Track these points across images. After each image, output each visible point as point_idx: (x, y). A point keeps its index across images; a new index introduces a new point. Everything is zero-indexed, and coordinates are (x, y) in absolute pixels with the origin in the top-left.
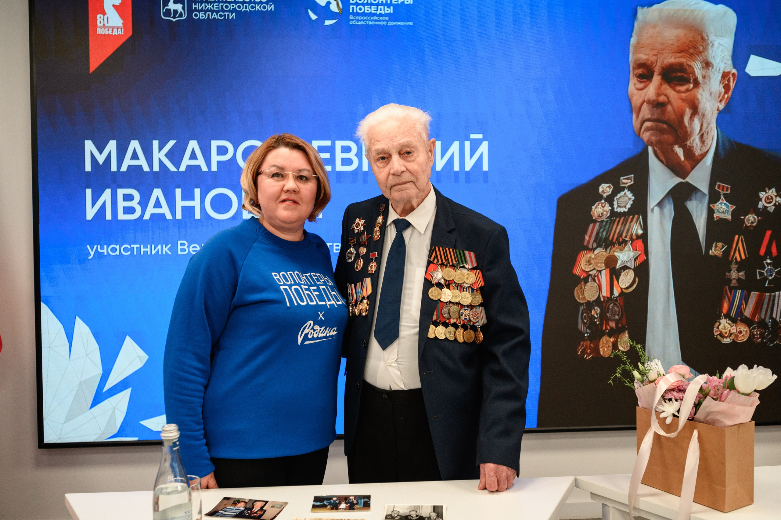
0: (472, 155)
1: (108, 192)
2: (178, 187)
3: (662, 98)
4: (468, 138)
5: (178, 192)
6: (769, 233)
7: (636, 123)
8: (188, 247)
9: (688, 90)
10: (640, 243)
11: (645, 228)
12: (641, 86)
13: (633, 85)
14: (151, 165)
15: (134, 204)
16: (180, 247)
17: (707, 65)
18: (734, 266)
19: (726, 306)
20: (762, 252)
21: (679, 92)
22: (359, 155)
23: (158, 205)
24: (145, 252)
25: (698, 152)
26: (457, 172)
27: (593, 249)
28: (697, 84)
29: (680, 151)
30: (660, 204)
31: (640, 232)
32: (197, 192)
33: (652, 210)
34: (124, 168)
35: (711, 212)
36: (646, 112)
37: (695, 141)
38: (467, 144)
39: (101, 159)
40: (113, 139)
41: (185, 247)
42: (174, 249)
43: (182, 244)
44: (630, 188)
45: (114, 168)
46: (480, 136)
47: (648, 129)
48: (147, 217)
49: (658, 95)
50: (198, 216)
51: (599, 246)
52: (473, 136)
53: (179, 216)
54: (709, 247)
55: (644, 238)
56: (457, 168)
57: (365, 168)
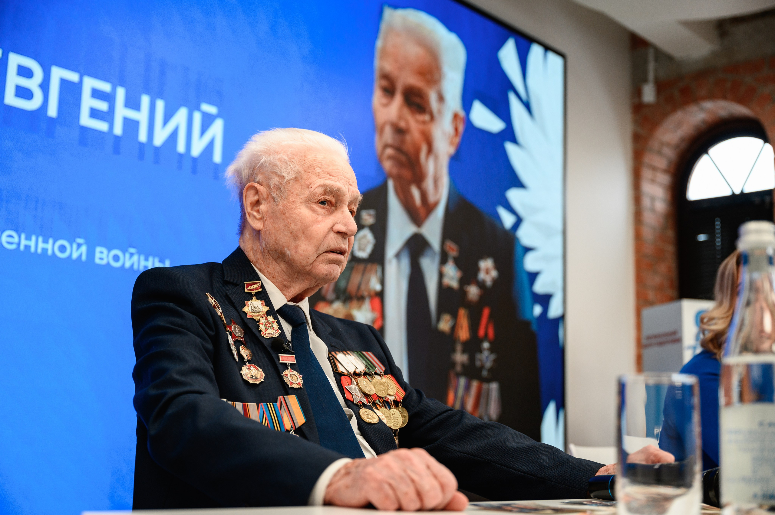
0: (202, 133)
3: (402, 124)
4: (198, 109)
6: (486, 312)
7: (378, 145)
9: (424, 123)
10: (377, 301)
11: (382, 282)
12: (384, 101)
13: (378, 97)
17: (441, 99)
18: (459, 347)
19: (451, 396)
20: (481, 332)
21: (417, 121)
22: (45, 86)
25: (432, 199)
26: (181, 155)
27: (331, 302)
28: (432, 118)
29: (416, 193)
30: (398, 256)
31: (378, 287)
33: (390, 262)
35: (441, 275)
36: (388, 135)
37: (429, 184)
38: (197, 117)
44: (372, 228)
46: (214, 110)
47: (390, 157)
49: (400, 117)
51: (338, 298)
52: (204, 107)
54: (438, 319)
55: (381, 295)
56: (181, 148)
57: (52, 111)
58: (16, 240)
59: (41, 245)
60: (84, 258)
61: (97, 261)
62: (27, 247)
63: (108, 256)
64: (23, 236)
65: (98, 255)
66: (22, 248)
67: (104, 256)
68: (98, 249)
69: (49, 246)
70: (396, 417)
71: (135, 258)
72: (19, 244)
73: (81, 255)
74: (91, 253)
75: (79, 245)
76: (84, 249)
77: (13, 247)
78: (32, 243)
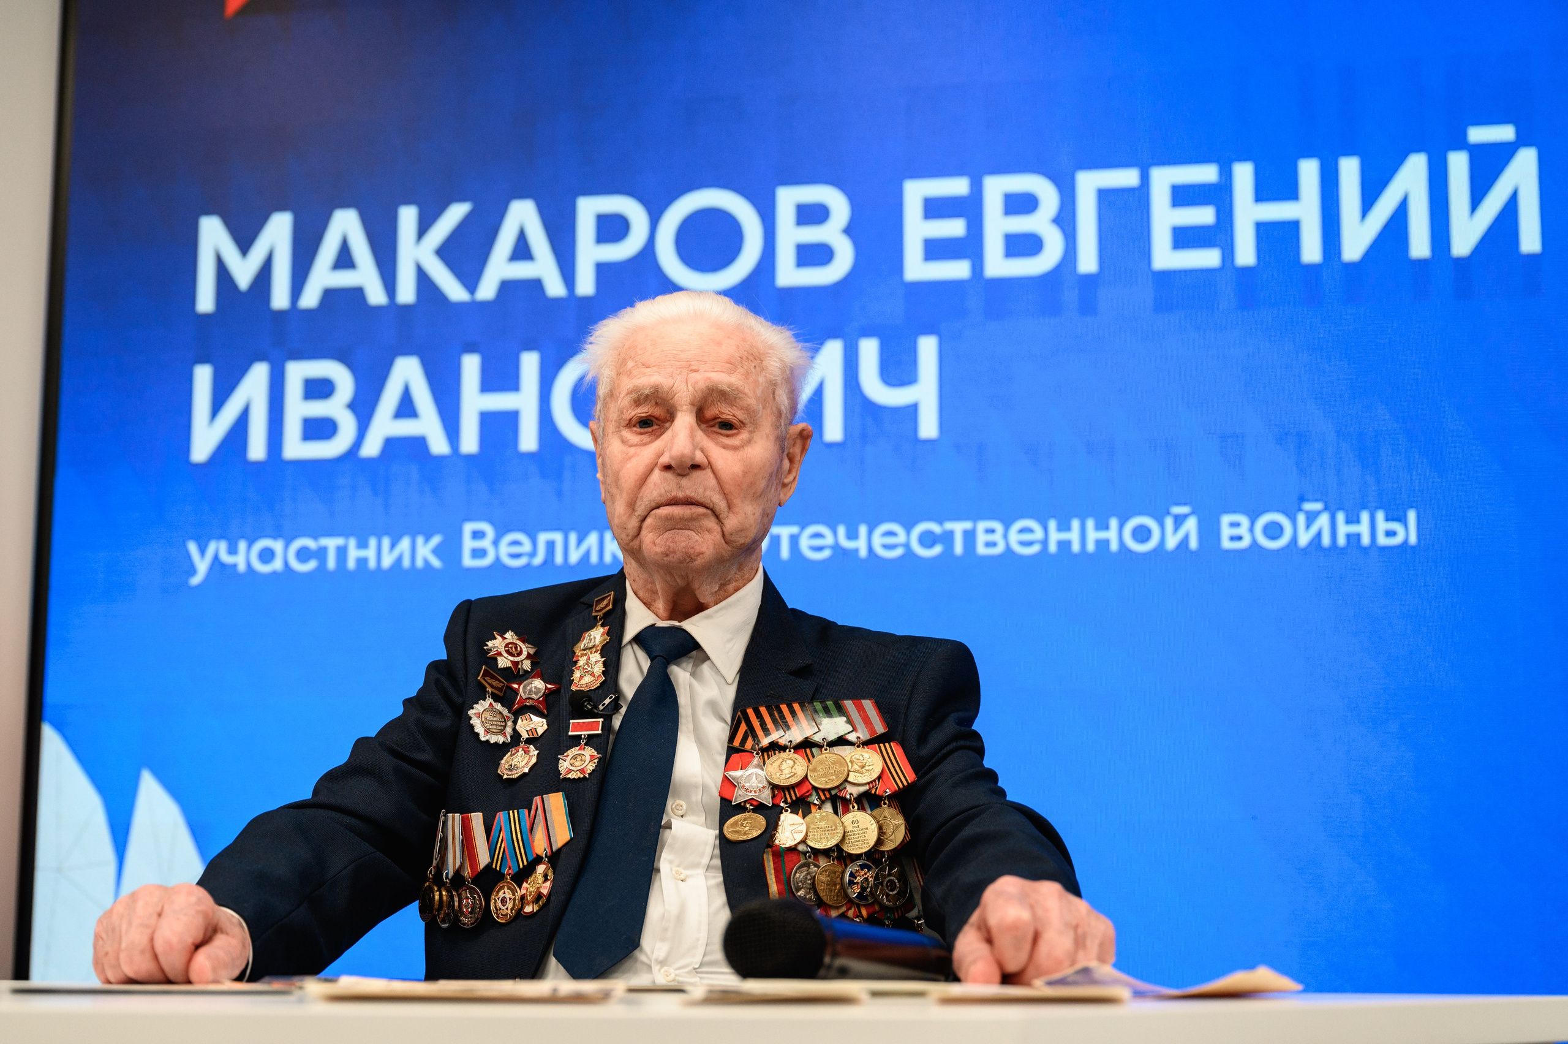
0: (1476, 200)
1: (259, 374)
2: (470, 349)
4: (1460, 143)
5: (471, 366)
8: (496, 543)
14: (389, 281)
15: (336, 407)
16: (468, 544)
22: (1066, 220)
23: (406, 408)
24: (362, 562)
26: (1421, 263)
32: (530, 363)
34: (310, 299)
38: (1458, 164)
39: (244, 273)
40: (282, 208)
41: (486, 543)
42: (450, 550)
43: (478, 535)
45: (280, 299)
46: (1505, 133)
48: (371, 448)
50: (528, 440)
52: (1478, 134)
53: (470, 443)
56: (1420, 246)
57: (1088, 262)
58: (1039, 534)
59: (1092, 535)
60: (1193, 544)
61: (1226, 544)
62: (1064, 545)
63: (1251, 530)
64: (1052, 524)
65: (1226, 532)
66: (1053, 548)
67: (1243, 530)
68: (1226, 519)
69: (1112, 535)
70: (861, 827)
71: (1324, 520)
72: (1045, 542)
73: (1186, 539)
74: (1209, 531)
75: (1179, 520)
76: (1191, 525)
77: (1035, 549)
78: (1074, 536)
